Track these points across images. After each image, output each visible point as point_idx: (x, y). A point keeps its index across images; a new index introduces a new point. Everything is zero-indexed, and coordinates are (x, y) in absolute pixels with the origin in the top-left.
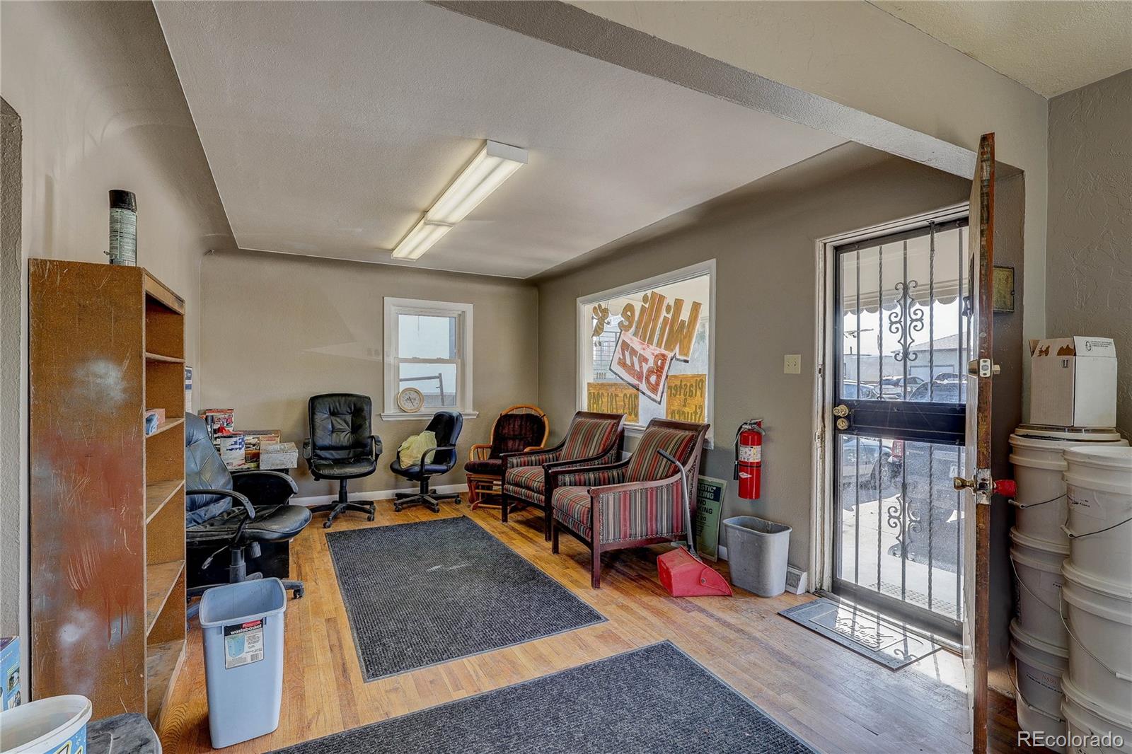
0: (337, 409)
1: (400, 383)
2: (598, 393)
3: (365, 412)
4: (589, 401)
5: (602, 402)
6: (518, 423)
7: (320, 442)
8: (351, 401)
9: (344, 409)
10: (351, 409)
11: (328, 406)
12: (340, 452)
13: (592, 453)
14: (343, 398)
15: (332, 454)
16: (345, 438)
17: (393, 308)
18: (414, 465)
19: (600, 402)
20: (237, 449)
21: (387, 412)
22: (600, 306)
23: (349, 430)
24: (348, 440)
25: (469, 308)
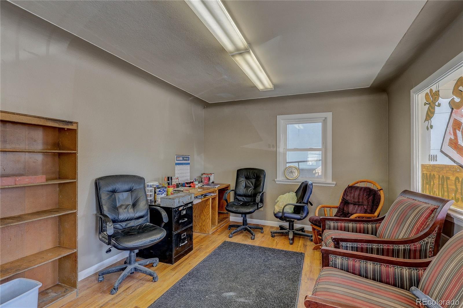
0: (248, 175)
1: (287, 164)
2: (430, 174)
3: (261, 178)
4: (423, 180)
5: (434, 184)
6: (357, 193)
7: (238, 192)
8: (255, 172)
9: (252, 176)
10: (254, 176)
11: (244, 174)
12: (247, 198)
13: (401, 236)
14: (252, 171)
15: (244, 199)
16: (250, 191)
17: (282, 121)
18: (279, 212)
19: (432, 183)
20: (160, 194)
21: (278, 179)
22: (431, 90)
23: (253, 187)
24: (251, 193)
25: (329, 115)
